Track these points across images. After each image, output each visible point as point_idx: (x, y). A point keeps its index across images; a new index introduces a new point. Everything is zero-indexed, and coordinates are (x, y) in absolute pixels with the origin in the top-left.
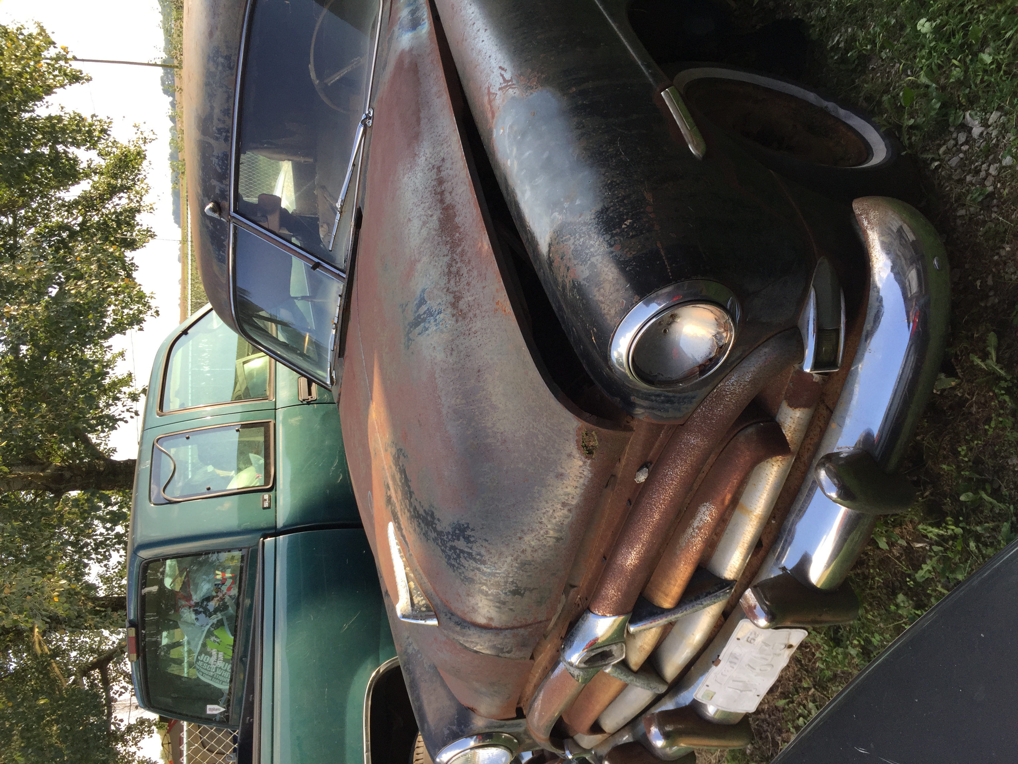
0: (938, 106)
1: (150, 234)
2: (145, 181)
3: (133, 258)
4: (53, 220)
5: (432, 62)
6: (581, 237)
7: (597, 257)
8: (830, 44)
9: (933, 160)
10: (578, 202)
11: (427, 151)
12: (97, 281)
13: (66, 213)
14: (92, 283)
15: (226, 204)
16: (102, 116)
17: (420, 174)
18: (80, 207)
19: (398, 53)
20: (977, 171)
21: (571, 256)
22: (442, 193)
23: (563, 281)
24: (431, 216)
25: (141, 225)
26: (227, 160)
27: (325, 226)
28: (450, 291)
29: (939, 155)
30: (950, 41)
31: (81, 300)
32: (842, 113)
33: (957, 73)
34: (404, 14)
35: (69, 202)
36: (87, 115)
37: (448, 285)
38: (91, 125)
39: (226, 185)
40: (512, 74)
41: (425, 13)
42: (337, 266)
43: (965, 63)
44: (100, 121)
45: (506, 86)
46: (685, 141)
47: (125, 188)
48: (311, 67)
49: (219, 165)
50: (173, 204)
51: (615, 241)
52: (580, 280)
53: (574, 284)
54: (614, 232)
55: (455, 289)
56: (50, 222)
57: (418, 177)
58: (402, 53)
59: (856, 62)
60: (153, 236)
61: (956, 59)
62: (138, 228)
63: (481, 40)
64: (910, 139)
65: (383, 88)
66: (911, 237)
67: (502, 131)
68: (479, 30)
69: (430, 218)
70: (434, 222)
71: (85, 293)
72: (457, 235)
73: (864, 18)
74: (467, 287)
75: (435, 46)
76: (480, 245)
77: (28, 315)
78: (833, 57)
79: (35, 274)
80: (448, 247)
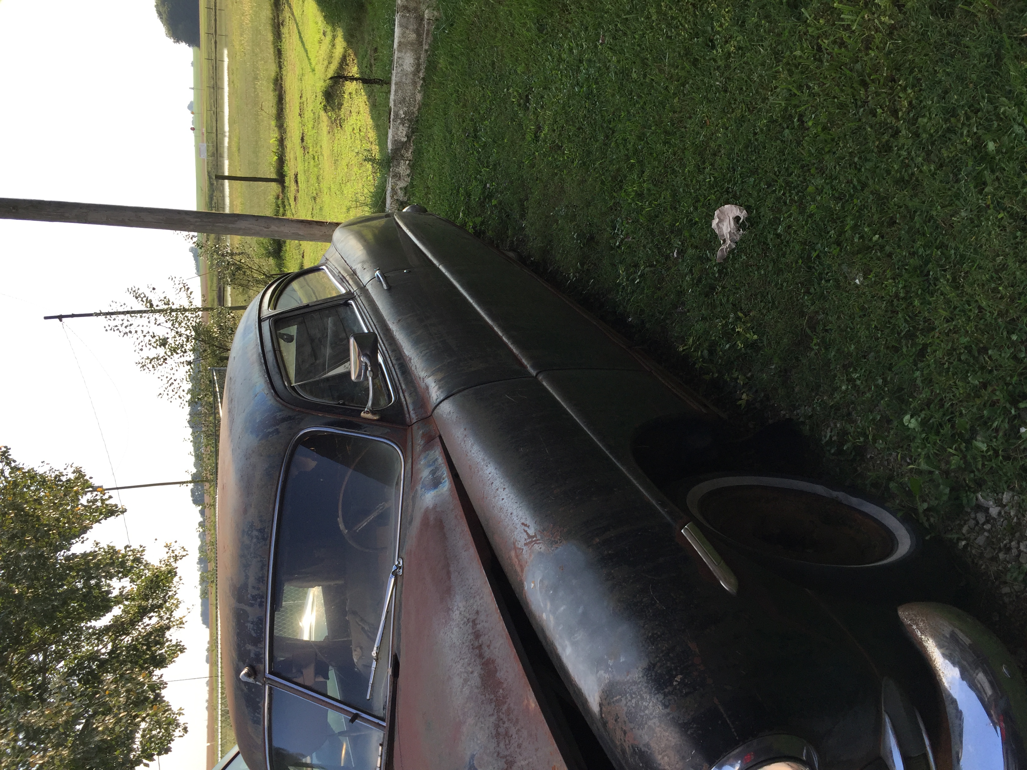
0: (947, 491)
1: (179, 648)
2: (175, 597)
3: (162, 676)
4: (83, 649)
5: (456, 517)
6: (632, 698)
7: (654, 720)
8: (824, 441)
9: (959, 539)
10: (622, 659)
11: (461, 605)
12: (126, 713)
13: (96, 641)
14: (121, 715)
15: (261, 667)
16: (135, 546)
17: (456, 629)
18: (110, 634)
19: (422, 510)
20: (1008, 549)
21: (626, 719)
22: (480, 647)
23: (622, 744)
24: (472, 673)
25: (171, 641)
26: (262, 624)
27: (358, 650)
28: (501, 755)
29: (964, 535)
30: (939, 432)
31: (109, 736)
32: (854, 501)
33: (955, 461)
34: (425, 474)
35: (99, 630)
36: (120, 547)
37: (498, 749)
38: (124, 556)
39: (261, 648)
40: (535, 530)
41: (445, 472)
42: (376, 713)
43: (961, 451)
44: (133, 551)
45: (532, 542)
46: (715, 577)
47: (157, 608)
48: (340, 520)
49: (254, 630)
50: (202, 605)
51: (669, 700)
52: (641, 746)
53: (634, 750)
54: (666, 690)
55: (507, 753)
56: (80, 652)
57: (454, 632)
58: (427, 511)
59: (853, 453)
60: (182, 650)
61: (951, 448)
62: (167, 644)
63: (501, 498)
64: (928, 520)
65: (411, 542)
66: (968, 641)
67: (533, 585)
68: (497, 489)
69: (471, 675)
70: (475, 679)
71: (113, 729)
72: (501, 691)
73: (849, 414)
74: (518, 750)
75: (457, 502)
76: (526, 701)
77: (53, 762)
78: (829, 451)
79: (63, 716)
80: (493, 706)
